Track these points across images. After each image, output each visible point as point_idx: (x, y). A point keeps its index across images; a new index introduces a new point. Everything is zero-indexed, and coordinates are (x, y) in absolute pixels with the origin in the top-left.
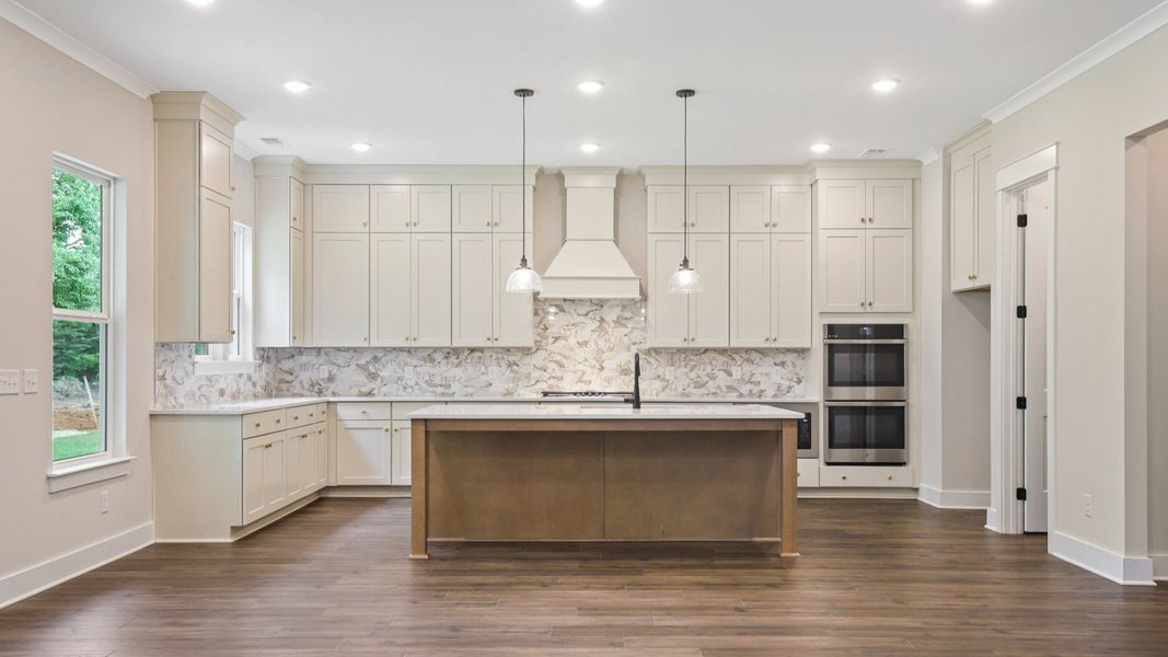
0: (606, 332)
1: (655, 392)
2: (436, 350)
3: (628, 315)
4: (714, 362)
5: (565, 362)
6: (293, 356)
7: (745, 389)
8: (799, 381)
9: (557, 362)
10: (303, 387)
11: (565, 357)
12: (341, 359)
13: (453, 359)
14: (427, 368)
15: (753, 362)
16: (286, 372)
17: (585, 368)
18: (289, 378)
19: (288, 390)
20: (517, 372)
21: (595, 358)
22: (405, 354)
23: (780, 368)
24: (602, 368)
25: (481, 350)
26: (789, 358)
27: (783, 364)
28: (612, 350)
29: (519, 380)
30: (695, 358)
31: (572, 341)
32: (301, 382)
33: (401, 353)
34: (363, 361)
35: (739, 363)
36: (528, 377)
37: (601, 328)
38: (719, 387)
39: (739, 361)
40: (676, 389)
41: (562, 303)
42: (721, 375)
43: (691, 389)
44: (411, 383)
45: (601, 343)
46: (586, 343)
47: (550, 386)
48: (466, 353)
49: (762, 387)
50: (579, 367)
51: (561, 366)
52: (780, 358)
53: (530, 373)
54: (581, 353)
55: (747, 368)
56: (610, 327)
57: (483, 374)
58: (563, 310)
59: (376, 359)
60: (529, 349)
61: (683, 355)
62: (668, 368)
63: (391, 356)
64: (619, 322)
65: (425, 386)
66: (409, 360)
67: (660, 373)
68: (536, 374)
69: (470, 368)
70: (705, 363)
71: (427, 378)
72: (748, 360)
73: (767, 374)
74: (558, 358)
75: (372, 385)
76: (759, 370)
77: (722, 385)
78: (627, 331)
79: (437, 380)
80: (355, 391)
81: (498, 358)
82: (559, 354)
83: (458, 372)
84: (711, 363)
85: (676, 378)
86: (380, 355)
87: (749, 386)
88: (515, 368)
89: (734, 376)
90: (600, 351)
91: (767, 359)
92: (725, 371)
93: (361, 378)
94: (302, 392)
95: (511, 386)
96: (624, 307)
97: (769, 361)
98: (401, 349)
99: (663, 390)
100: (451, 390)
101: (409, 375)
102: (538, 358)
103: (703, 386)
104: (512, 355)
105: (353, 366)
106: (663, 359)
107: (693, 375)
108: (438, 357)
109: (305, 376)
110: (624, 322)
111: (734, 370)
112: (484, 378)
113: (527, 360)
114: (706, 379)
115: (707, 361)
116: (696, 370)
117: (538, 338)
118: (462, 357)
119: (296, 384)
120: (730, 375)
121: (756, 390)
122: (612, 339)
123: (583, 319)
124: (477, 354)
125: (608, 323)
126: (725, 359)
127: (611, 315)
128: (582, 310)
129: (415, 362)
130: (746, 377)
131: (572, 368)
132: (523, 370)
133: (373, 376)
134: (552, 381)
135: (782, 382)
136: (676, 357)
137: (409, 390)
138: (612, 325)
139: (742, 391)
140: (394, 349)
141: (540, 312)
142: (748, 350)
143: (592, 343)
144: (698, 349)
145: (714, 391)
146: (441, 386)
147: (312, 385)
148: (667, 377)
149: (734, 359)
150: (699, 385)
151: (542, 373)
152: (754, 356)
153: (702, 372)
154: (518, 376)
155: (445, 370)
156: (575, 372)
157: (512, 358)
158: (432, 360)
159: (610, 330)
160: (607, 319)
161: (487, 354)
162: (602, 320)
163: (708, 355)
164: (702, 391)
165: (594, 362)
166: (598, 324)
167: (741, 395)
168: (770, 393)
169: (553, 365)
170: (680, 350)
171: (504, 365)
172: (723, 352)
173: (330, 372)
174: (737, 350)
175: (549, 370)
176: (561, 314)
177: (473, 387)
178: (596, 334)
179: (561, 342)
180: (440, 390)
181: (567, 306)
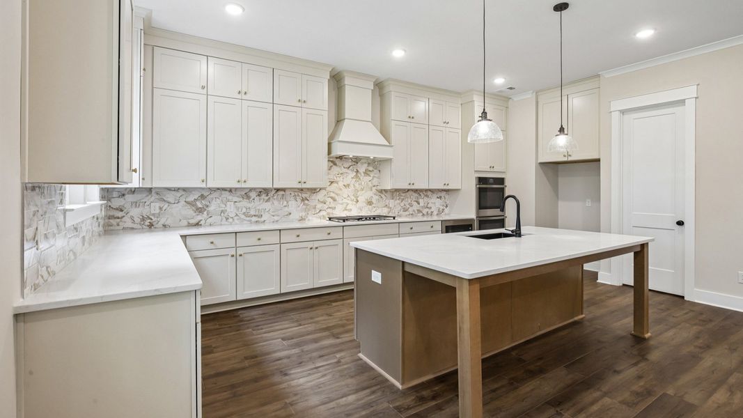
0: (360, 179)
2: (251, 190)
3: (371, 168)
4: (412, 196)
5: (336, 197)
6: (124, 195)
7: (425, 211)
8: (447, 206)
9: (332, 198)
10: (134, 222)
11: (337, 195)
12: (170, 197)
13: (264, 196)
14: (245, 203)
15: (428, 197)
16: (117, 209)
17: (348, 202)
18: (120, 214)
19: (118, 225)
20: (308, 205)
21: (354, 195)
22: (227, 192)
23: (439, 199)
24: (358, 201)
25: (284, 190)
26: (443, 194)
27: (440, 197)
28: (362, 190)
29: (309, 210)
30: (403, 195)
31: (341, 184)
32: (132, 218)
33: (223, 192)
34: (191, 199)
36: (315, 208)
37: (356, 176)
38: (414, 211)
39: (423, 196)
40: (395, 213)
41: (334, 160)
42: (415, 204)
43: (401, 213)
44: (232, 215)
45: (357, 185)
46: (349, 185)
48: (274, 192)
49: (432, 210)
50: (345, 201)
51: (335, 200)
52: (439, 195)
53: (316, 205)
54: (346, 192)
55: (426, 199)
56: (362, 176)
57: (285, 206)
58: (335, 164)
59: (203, 197)
60: (315, 189)
61: (398, 193)
62: (391, 201)
63: (216, 194)
64: (367, 173)
65: (243, 217)
66: (230, 198)
67: (387, 204)
68: (319, 206)
69: (276, 203)
71: (244, 210)
72: (426, 196)
73: (434, 203)
74: (332, 195)
75: (199, 218)
76: (431, 201)
77: (415, 209)
78: (371, 178)
79: (252, 213)
80: (185, 223)
81: (295, 196)
82: (333, 192)
83: (267, 206)
85: (395, 206)
86: (206, 194)
87: (427, 210)
88: (306, 202)
89: (421, 205)
90: (356, 191)
92: (416, 201)
93: (190, 212)
94: (135, 226)
95: (304, 214)
96: (369, 164)
97: (435, 196)
98: (224, 189)
99: (389, 213)
100: (262, 219)
101: (231, 209)
102: (320, 196)
103: (407, 210)
104: (305, 193)
105: (182, 203)
106: (388, 195)
107: (402, 204)
108: (253, 194)
109: (136, 212)
110: (369, 173)
111: (421, 201)
112: (286, 209)
113: (314, 196)
114: (408, 206)
115: (409, 196)
116: (404, 202)
118: (271, 194)
119: (127, 219)
120: (419, 204)
121: (430, 211)
122: (363, 183)
123: (347, 170)
124: (281, 193)
125: (360, 174)
126: (416, 195)
127: (362, 168)
128: (347, 165)
129: (236, 199)
130: (426, 205)
131: (341, 202)
132: (312, 203)
133: (200, 211)
134: (329, 210)
135: (440, 207)
136: (394, 195)
137: (230, 220)
138: (363, 174)
140: (218, 189)
142: (426, 190)
143: (352, 185)
144: (404, 190)
145: (412, 213)
146: (255, 216)
147: (143, 219)
148: (391, 206)
149: (420, 195)
150: (405, 210)
151: (323, 205)
152: (429, 193)
153: (406, 203)
154: (308, 207)
155: (258, 204)
156: (342, 204)
157: (304, 196)
158: (248, 197)
160: (360, 171)
161: (288, 192)
162: (357, 171)
163: (410, 193)
164: (407, 213)
165: (353, 198)
166: (355, 174)
167: (423, 215)
168: (435, 213)
169: (330, 200)
170: (397, 190)
171: (299, 200)
172: (416, 191)
173: (161, 208)
174: (421, 190)
175: (327, 203)
176: (334, 167)
177: (278, 216)
178: (354, 180)
179: (334, 185)
180: (254, 219)
181: (337, 161)
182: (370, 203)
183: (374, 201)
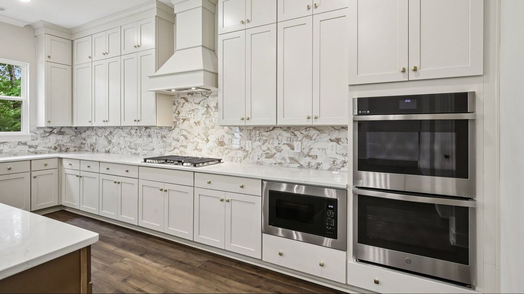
0: (210, 115)
1: (239, 159)
2: (132, 127)
4: (280, 137)
5: (188, 136)
6: (85, 131)
7: (304, 161)
9: (184, 136)
10: (88, 147)
11: (188, 132)
12: (100, 132)
13: (139, 133)
14: (128, 138)
15: (311, 138)
17: (198, 140)
18: (84, 142)
20: (165, 141)
21: (204, 133)
22: (121, 130)
23: (335, 143)
24: (208, 141)
25: (150, 127)
27: (338, 141)
28: (213, 127)
29: (166, 147)
30: (266, 134)
31: (192, 121)
32: (88, 144)
33: (119, 130)
34: (106, 134)
35: (300, 138)
36: (170, 145)
37: (207, 112)
38: (284, 158)
39: (300, 136)
40: (253, 159)
42: (286, 148)
43: (263, 159)
44: (123, 147)
45: (207, 122)
46: (199, 123)
47: (181, 152)
48: (144, 129)
49: (319, 160)
50: (196, 139)
51: (186, 138)
52: (335, 135)
53: (171, 143)
54: (196, 130)
55: (306, 142)
56: (212, 111)
57: (151, 142)
58: (187, 101)
59: (111, 133)
60: (171, 127)
61: (258, 132)
62: (247, 141)
63: (116, 131)
65: (128, 148)
66: (122, 133)
67: (243, 145)
68: (174, 143)
69: (145, 139)
70: (273, 139)
71: (129, 144)
72: (307, 136)
73: (324, 149)
74: (185, 133)
77: (286, 156)
79: (133, 146)
80: (104, 150)
81: (157, 133)
82: (185, 130)
83: (140, 141)
84: (278, 138)
85: (253, 149)
86: (112, 131)
87: (308, 159)
88: (164, 139)
89: (296, 150)
90: (207, 128)
91: (323, 135)
92: (289, 145)
93: (106, 143)
94: (89, 150)
95: (163, 150)
97: (325, 137)
98: (119, 127)
99: (244, 158)
100: (138, 152)
101: (122, 142)
102: (175, 134)
103: (271, 157)
104: (163, 131)
105: (103, 136)
106: (245, 134)
107: (264, 148)
108: (133, 132)
109: (88, 141)
111: (296, 144)
112: (151, 145)
113: (170, 134)
114: (274, 151)
115: (275, 137)
116: (267, 144)
117: (175, 120)
118: (142, 132)
119: (86, 145)
120: (293, 149)
121: (314, 162)
122: (214, 120)
123: (196, 106)
124: (148, 130)
125: (211, 109)
126: (289, 135)
127: (212, 102)
128: (197, 101)
129: (124, 135)
130: (306, 151)
131: (191, 141)
132: (168, 140)
133: (110, 142)
134: (182, 149)
135: (338, 157)
136: (253, 133)
137: (122, 151)
138: (214, 110)
139: (301, 163)
140: (117, 127)
141: (176, 103)
142: (307, 128)
143: (202, 123)
144: (268, 127)
145: (279, 161)
147: (91, 146)
148: (247, 149)
149: (295, 135)
150: (270, 156)
151: (176, 142)
152: (313, 132)
153: (272, 145)
154: (166, 144)
155: (135, 139)
156: (193, 143)
157: (164, 133)
159: (212, 113)
160: (210, 105)
161: (152, 130)
162: (208, 107)
163: (276, 131)
164: (272, 160)
165: (203, 136)
166: (205, 109)
167: (301, 166)
168: (326, 166)
169: (182, 138)
170: (256, 128)
171: (159, 137)
172: (288, 128)
173: (96, 139)
174: (298, 128)
175: (180, 141)
176: (186, 103)
177: (146, 150)
178: (205, 116)
179: (186, 122)
180: (133, 151)
181: (189, 97)
182: (221, 143)
183: (226, 141)
